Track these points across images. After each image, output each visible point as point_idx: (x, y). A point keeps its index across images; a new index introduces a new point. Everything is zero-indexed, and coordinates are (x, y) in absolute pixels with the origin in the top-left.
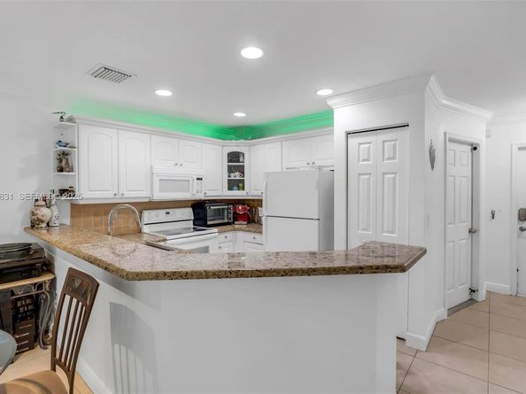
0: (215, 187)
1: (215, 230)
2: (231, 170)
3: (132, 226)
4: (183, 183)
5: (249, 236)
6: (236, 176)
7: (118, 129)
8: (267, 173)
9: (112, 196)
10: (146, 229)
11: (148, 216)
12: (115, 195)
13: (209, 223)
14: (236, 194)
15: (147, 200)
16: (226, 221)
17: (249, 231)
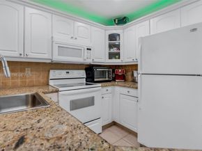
0: (100, 56)
1: (100, 85)
2: (111, 46)
3: (42, 80)
4: (77, 50)
5: (125, 90)
6: (114, 50)
7: (25, 5)
8: (142, 38)
9: (18, 55)
10: (51, 83)
11: (54, 74)
12: (21, 55)
13: (95, 80)
14: (114, 62)
15: (50, 61)
16: (107, 79)
17: (124, 86)
